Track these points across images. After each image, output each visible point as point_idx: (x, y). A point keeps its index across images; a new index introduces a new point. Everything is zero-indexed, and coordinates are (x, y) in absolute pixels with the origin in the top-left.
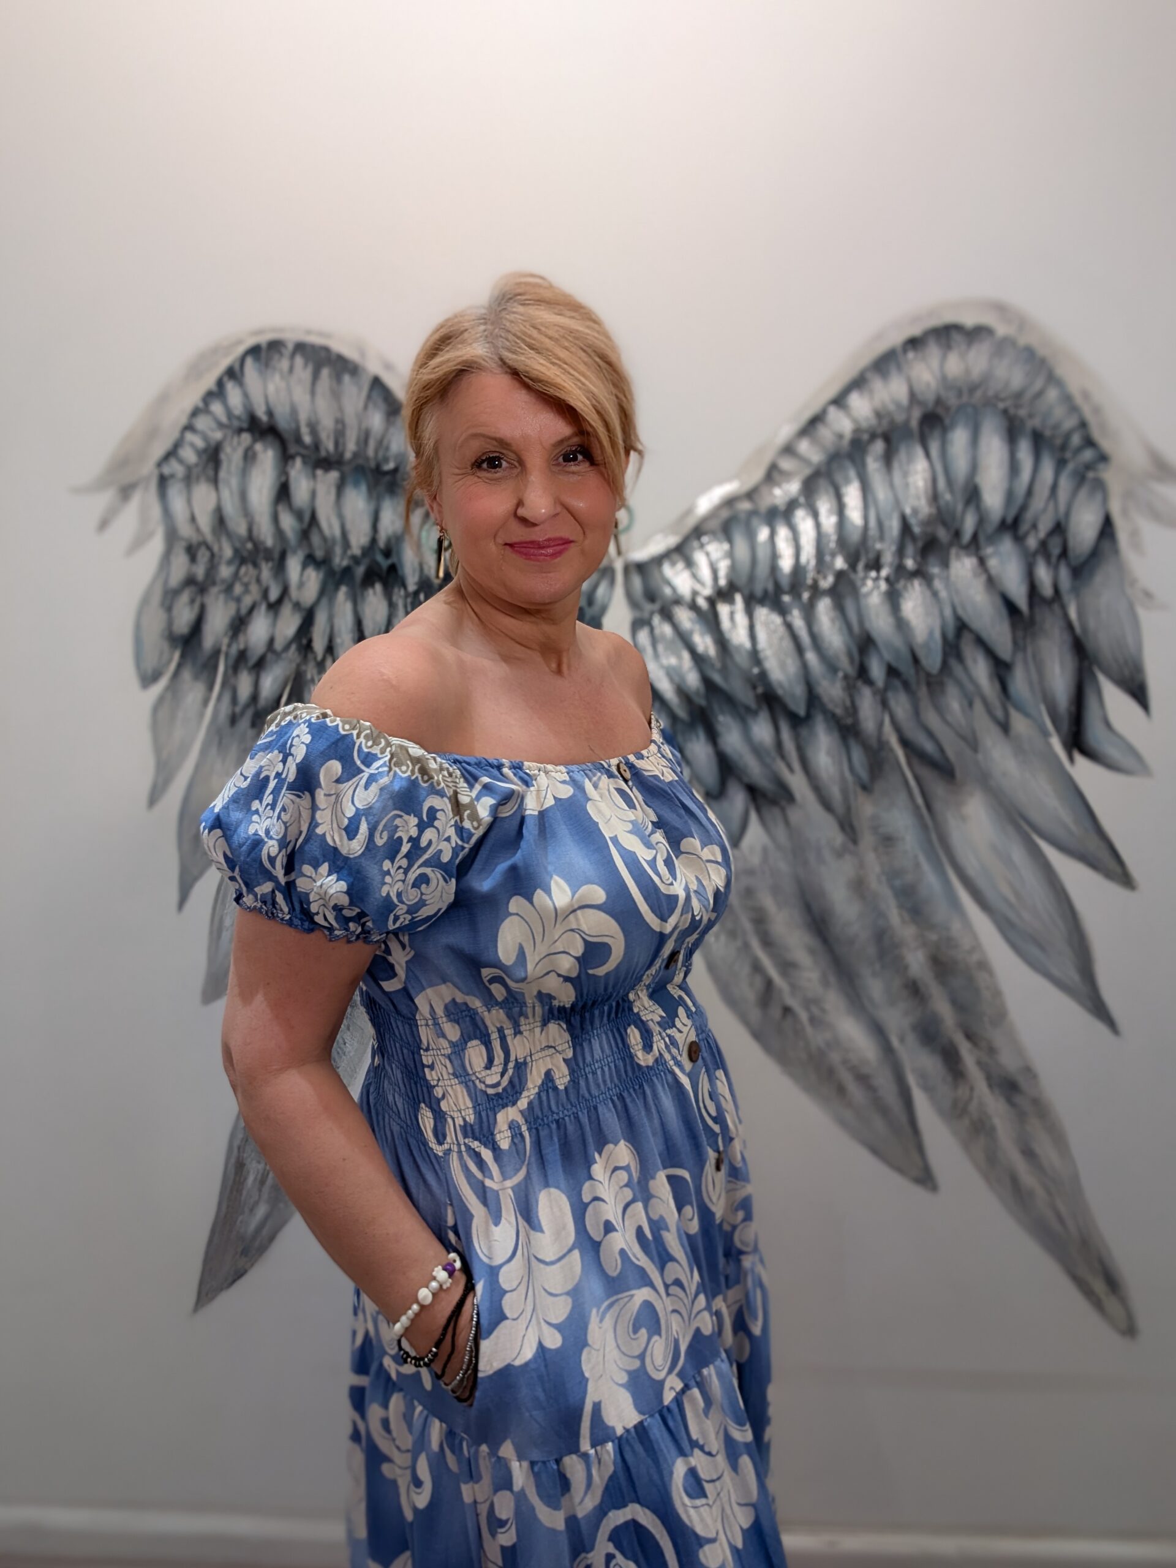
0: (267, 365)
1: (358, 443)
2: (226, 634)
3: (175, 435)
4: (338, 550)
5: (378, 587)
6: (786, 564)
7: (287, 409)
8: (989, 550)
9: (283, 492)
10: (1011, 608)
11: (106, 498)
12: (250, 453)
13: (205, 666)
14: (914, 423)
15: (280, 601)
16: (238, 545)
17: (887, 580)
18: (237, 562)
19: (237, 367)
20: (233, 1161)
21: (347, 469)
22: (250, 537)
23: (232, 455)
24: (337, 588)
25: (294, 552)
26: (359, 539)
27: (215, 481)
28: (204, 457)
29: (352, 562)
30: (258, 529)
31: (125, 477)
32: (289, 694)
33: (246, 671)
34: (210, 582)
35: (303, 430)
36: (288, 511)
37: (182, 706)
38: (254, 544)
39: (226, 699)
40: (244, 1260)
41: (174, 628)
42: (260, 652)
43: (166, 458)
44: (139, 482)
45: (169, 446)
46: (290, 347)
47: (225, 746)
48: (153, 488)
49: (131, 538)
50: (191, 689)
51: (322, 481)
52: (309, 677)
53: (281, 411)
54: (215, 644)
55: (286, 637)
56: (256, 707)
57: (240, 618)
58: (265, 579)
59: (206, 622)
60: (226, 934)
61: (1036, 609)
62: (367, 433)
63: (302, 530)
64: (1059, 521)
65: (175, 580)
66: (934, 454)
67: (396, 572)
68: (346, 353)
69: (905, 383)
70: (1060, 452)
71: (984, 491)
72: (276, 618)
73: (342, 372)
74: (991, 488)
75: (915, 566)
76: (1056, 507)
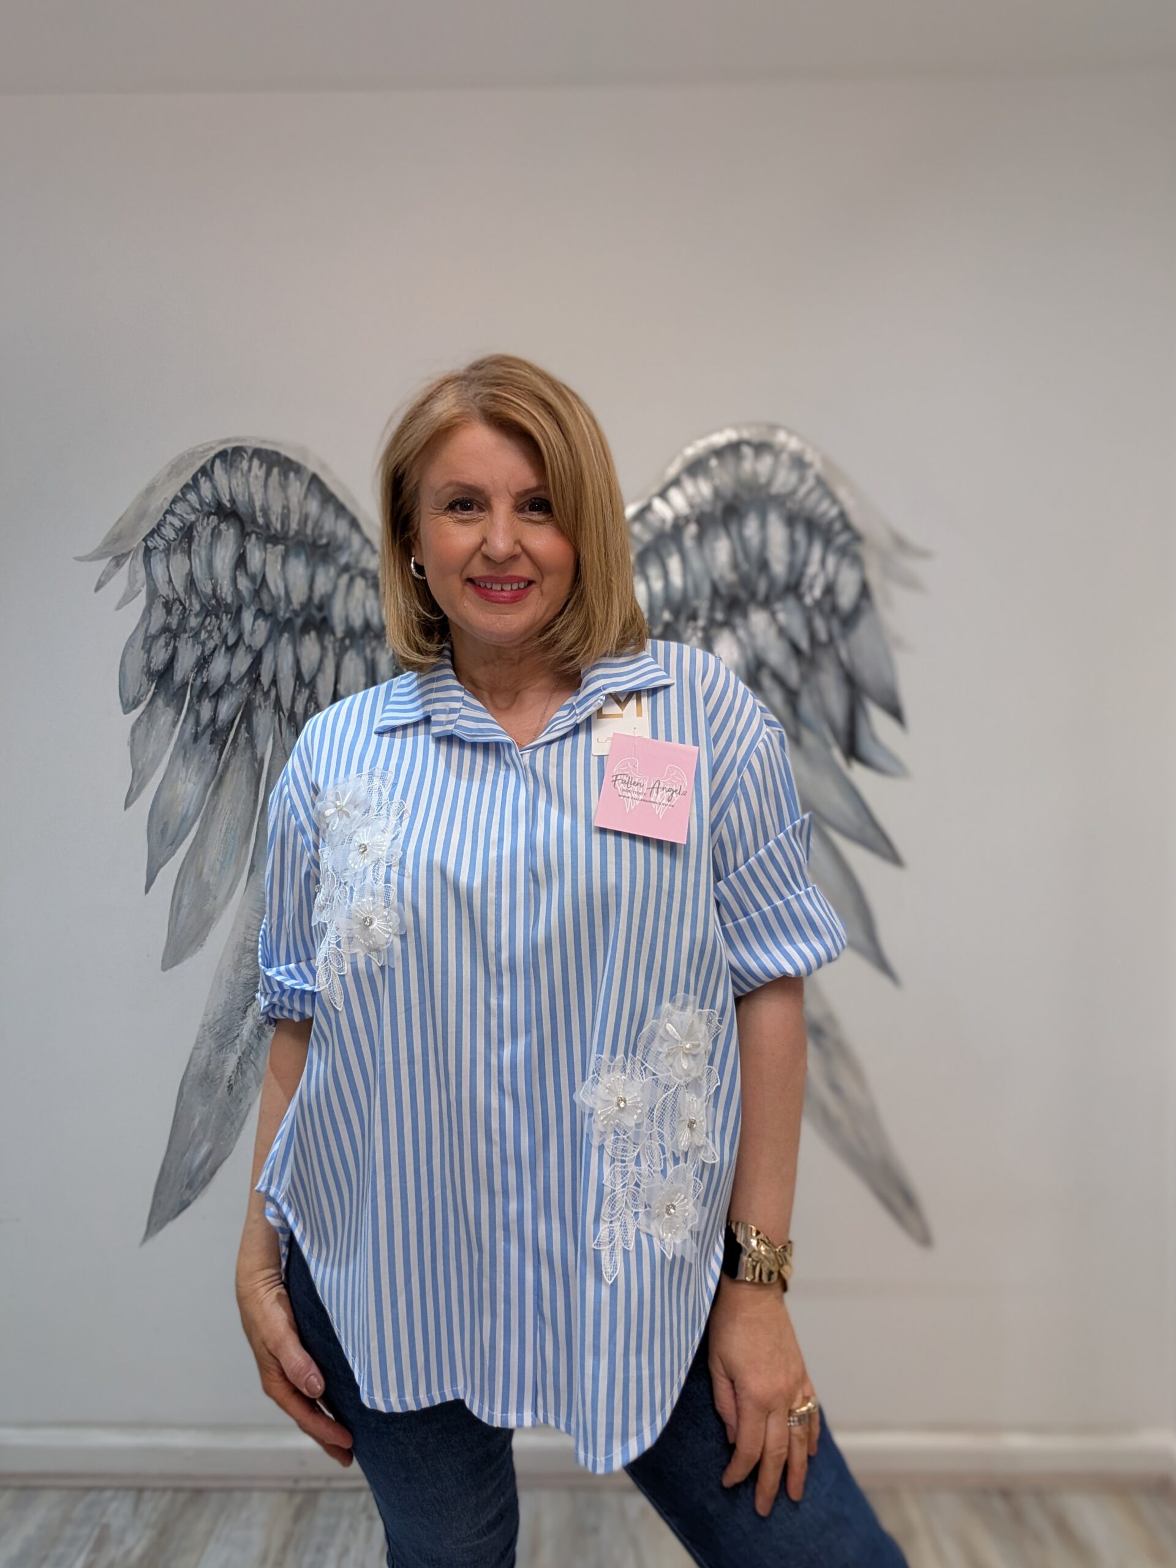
0: (231, 466)
1: (299, 524)
2: (192, 671)
3: (161, 517)
4: (282, 604)
5: (313, 634)
7: (247, 498)
8: (778, 606)
9: (241, 561)
10: (796, 650)
11: (104, 564)
12: (216, 531)
13: (174, 695)
14: (718, 512)
15: (236, 644)
16: (204, 601)
17: (703, 628)
18: (204, 615)
19: (208, 467)
21: (290, 543)
22: (214, 595)
23: (203, 532)
24: (281, 635)
25: (249, 607)
26: (298, 597)
27: (189, 553)
28: (180, 535)
29: (293, 615)
30: (221, 589)
31: (119, 549)
32: (241, 717)
33: (207, 700)
34: (181, 630)
35: (259, 514)
36: (244, 576)
37: (156, 727)
38: (217, 600)
39: (191, 721)
40: (188, 1192)
41: (152, 665)
42: (220, 684)
43: (151, 534)
44: (130, 552)
45: (154, 525)
46: (250, 452)
47: (189, 758)
48: (140, 557)
49: (121, 595)
50: (163, 714)
51: (271, 553)
52: (257, 704)
53: (242, 499)
54: (184, 678)
55: (240, 673)
56: (214, 727)
57: (204, 658)
58: (225, 628)
59: (178, 661)
60: (184, 911)
61: (815, 651)
62: (307, 517)
63: (255, 590)
64: (829, 585)
65: (155, 626)
66: (734, 535)
67: (328, 623)
68: (292, 457)
69: (710, 484)
70: (827, 533)
71: (773, 562)
72: (232, 659)
73: (289, 471)
74: (777, 560)
75: (723, 618)
76: (826, 573)
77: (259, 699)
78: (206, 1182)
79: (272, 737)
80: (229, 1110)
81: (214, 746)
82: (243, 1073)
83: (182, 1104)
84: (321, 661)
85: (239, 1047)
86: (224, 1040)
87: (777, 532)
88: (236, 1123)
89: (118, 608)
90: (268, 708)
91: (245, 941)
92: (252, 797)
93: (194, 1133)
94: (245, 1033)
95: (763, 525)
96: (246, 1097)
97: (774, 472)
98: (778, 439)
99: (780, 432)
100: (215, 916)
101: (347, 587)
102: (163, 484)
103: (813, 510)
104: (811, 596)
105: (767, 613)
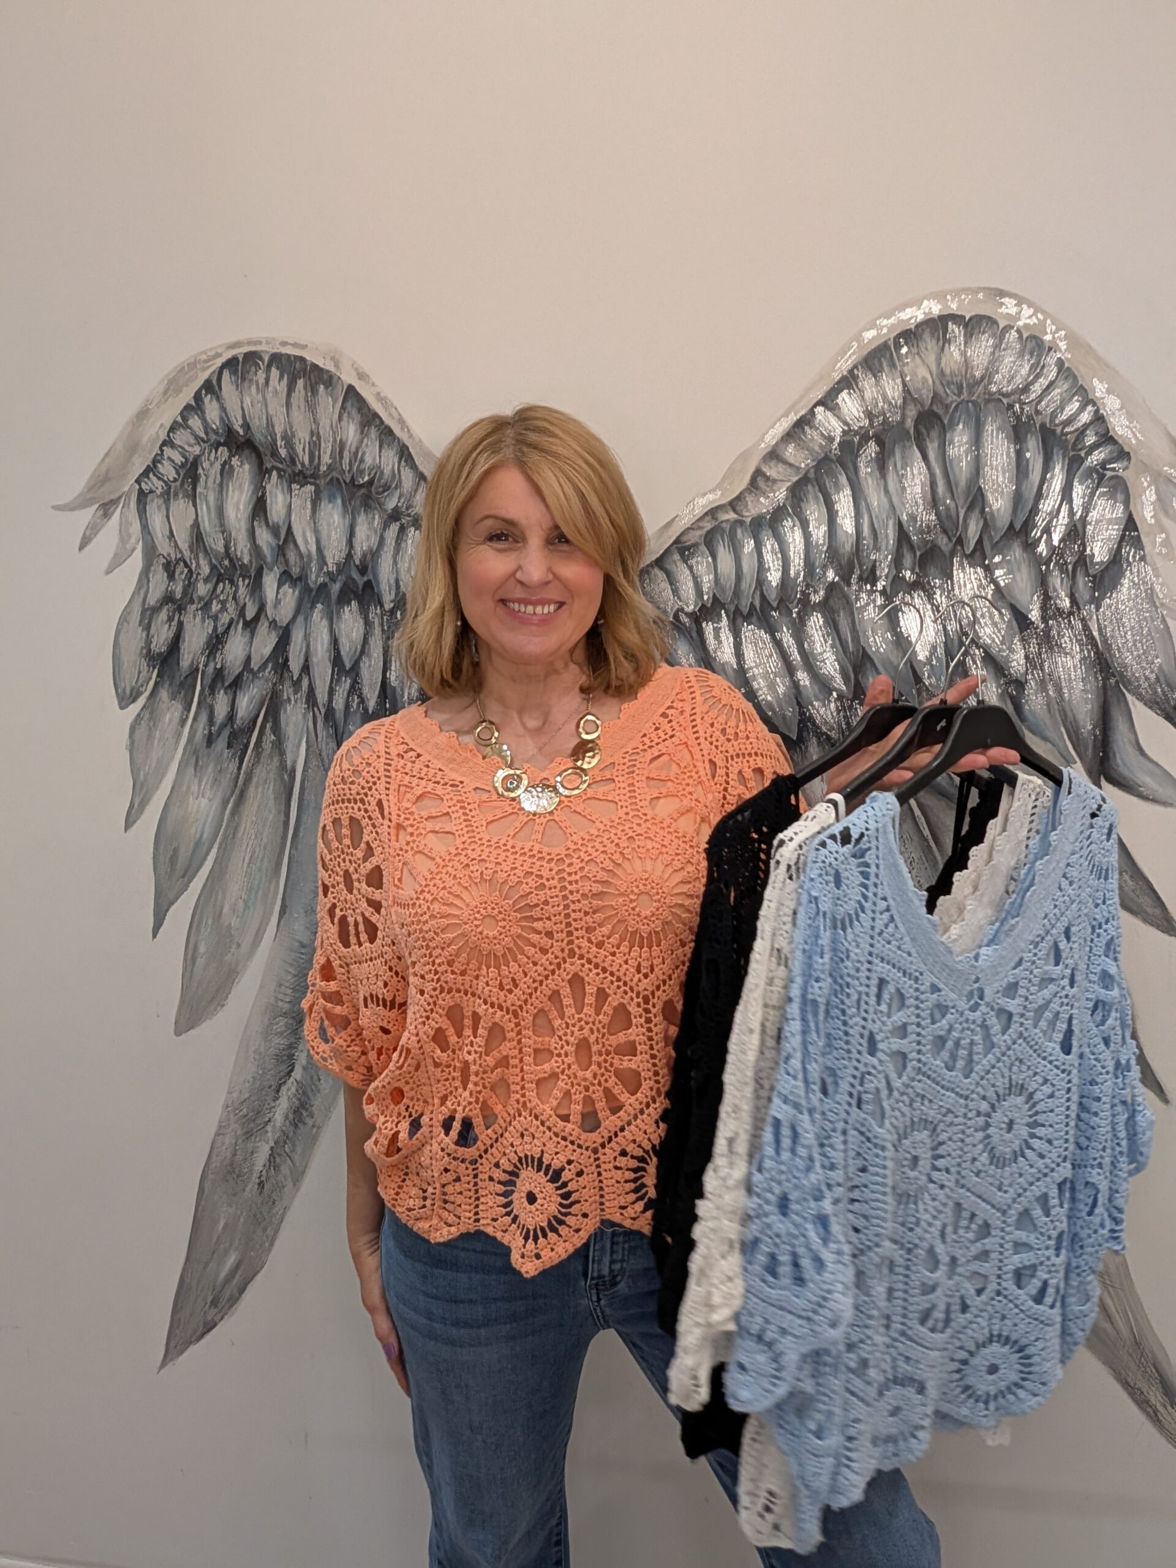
0: (243, 379)
1: (332, 456)
2: (202, 654)
3: (157, 450)
4: (314, 565)
5: (354, 604)
6: (774, 577)
7: (265, 423)
8: (997, 559)
9: (259, 508)
10: (1021, 620)
11: (88, 514)
12: (227, 467)
13: (182, 685)
14: (909, 423)
15: (256, 619)
16: (214, 561)
17: (883, 592)
18: (215, 579)
19: (214, 382)
21: (322, 482)
22: (227, 554)
23: (210, 470)
24: (313, 607)
25: (271, 570)
26: (334, 555)
27: (193, 497)
28: (182, 474)
29: (327, 580)
30: (235, 545)
31: (107, 493)
32: (265, 715)
33: (222, 692)
34: (187, 599)
35: (279, 443)
36: (264, 527)
37: (160, 727)
38: (231, 560)
39: (204, 718)
40: (213, 1311)
41: (152, 646)
42: (237, 671)
43: (146, 474)
44: (120, 498)
45: (149, 462)
46: (266, 359)
47: (202, 767)
48: (133, 504)
49: (111, 555)
50: (169, 707)
51: (297, 496)
52: (285, 697)
53: (258, 424)
54: (192, 664)
55: (261, 657)
56: (232, 727)
57: (217, 636)
58: (242, 597)
59: (184, 641)
60: (200, 962)
61: (1050, 622)
62: (342, 446)
63: (278, 545)
64: (1075, 525)
65: (155, 595)
66: (932, 455)
67: (373, 588)
68: (320, 363)
69: (899, 381)
70: (1073, 449)
71: (989, 494)
72: (252, 638)
73: (317, 383)
74: (996, 490)
75: (914, 578)
76: (1071, 509)
77: (287, 691)
78: (234, 1300)
80: (261, 1213)
81: (232, 751)
82: (277, 1168)
83: (203, 1203)
84: (365, 641)
85: (271, 1135)
86: (252, 1125)
87: (998, 450)
88: (269, 1229)
89: (108, 571)
90: (299, 705)
91: (277, 999)
92: (282, 818)
93: (219, 1238)
94: (279, 1117)
95: (977, 440)
96: (281, 1199)
97: (994, 361)
98: (1003, 310)
99: (1006, 300)
100: (239, 969)
101: (396, 541)
102: (158, 406)
103: (1053, 415)
104: (1046, 542)
105: (979, 569)
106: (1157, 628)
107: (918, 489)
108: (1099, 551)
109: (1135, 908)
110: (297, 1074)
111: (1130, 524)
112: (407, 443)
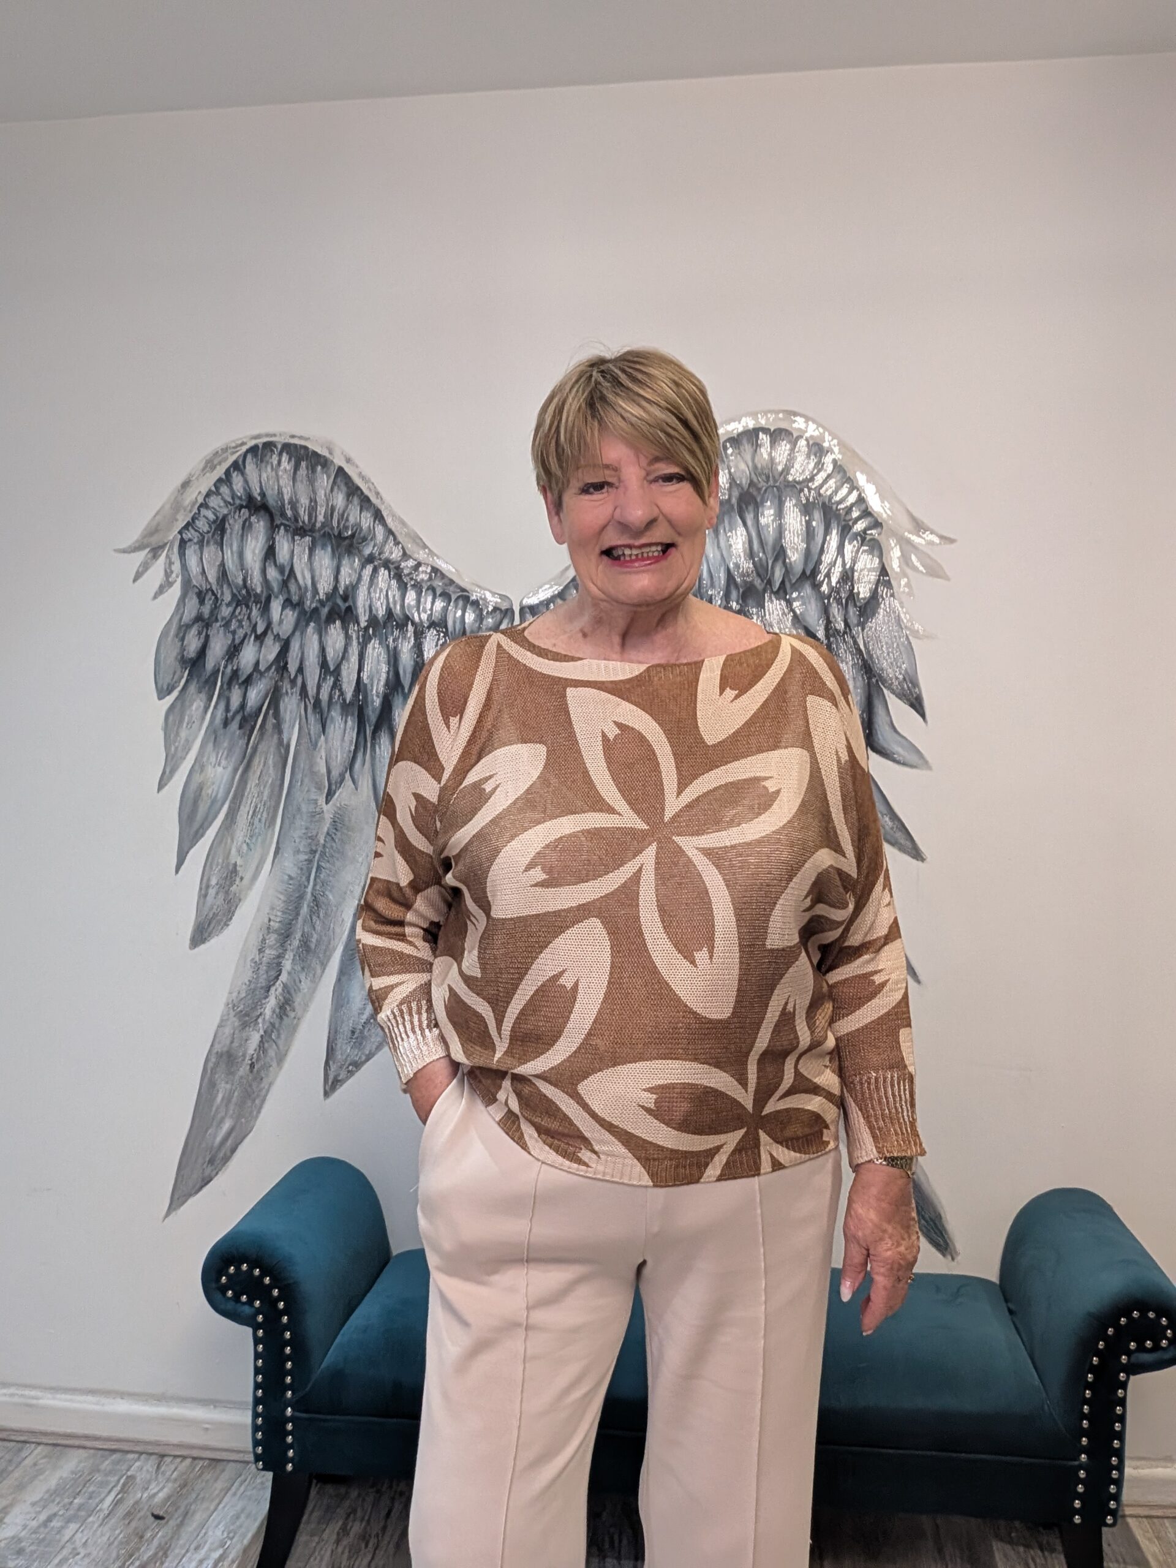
0: (262, 461)
1: (325, 517)
2: (223, 658)
3: (195, 510)
4: (309, 595)
5: (338, 623)
7: (276, 492)
8: (795, 595)
9: (270, 553)
11: (141, 556)
12: (247, 524)
13: (206, 682)
14: (734, 501)
15: (265, 633)
16: (235, 591)
18: (234, 605)
19: (240, 463)
20: (206, 1080)
21: (317, 535)
22: (245, 586)
23: (235, 525)
24: (307, 625)
25: (277, 597)
26: (324, 587)
27: (221, 545)
28: (213, 527)
29: (319, 605)
30: (251, 579)
31: (155, 540)
32: (269, 703)
33: (237, 687)
34: (214, 618)
35: (288, 507)
36: (273, 567)
37: (188, 712)
38: (248, 592)
39: (222, 706)
40: (211, 1168)
41: (185, 653)
42: (249, 670)
43: (186, 527)
44: (166, 544)
45: (189, 519)
46: (279, 447)
47: (219, 744)
48: (176, 549)
49: (157, 586)
50: (195, 700)
51: (298, 544)
52: (284, 691)
53: (271, 493)
54: (215, 666)
55: (267, 661)
56: (243, 713)
57: (235, 646)
58: (254, 618)
59: (210, 649)
60: (212, 892)
61: (832, 639)
62: (333, 509)
63: (283, 580)
64: (846, 572)
65: (188, 616)
66: (749, 523)
67: (352, 612)
68: (319, 450)
69: (726, 471)
70: (844, 520)
71: (788, 551)
72: (261, 647)
73: (316, 465)
74: (793, 548)
75: (738, 607)
76: (844, 561)
77: (286, 686)
78: (226, 1159)
79: (297, 723)
80: (251, 1087)
81: (242, 731)
82: (265, 1051)
84: (346, 650)
85: (262, 1025)
86: (247, 1018)
87: (794, 520)
88: (257, 1100)
89: (155, 597)
90: (294, 697)
91: (270, 920)
92: (278, 782)
93: (216, 1110)
94: (268, 1012)
95: (780, 514)
96: (267, 1075)
97: (791, 459)
98: (795, 425)
99: (798, 419)
100: (242, 897)
101: (371, 579)
102: (197, 479)
103: (830, 497)
104: (827, 584)
105: (782, 602)
106: (903, 643)
107: (740, 546)
108: (863, 590)
109: (893, 841)
110: (284, 977)
111: (883, 571)
112: (379, 507)
